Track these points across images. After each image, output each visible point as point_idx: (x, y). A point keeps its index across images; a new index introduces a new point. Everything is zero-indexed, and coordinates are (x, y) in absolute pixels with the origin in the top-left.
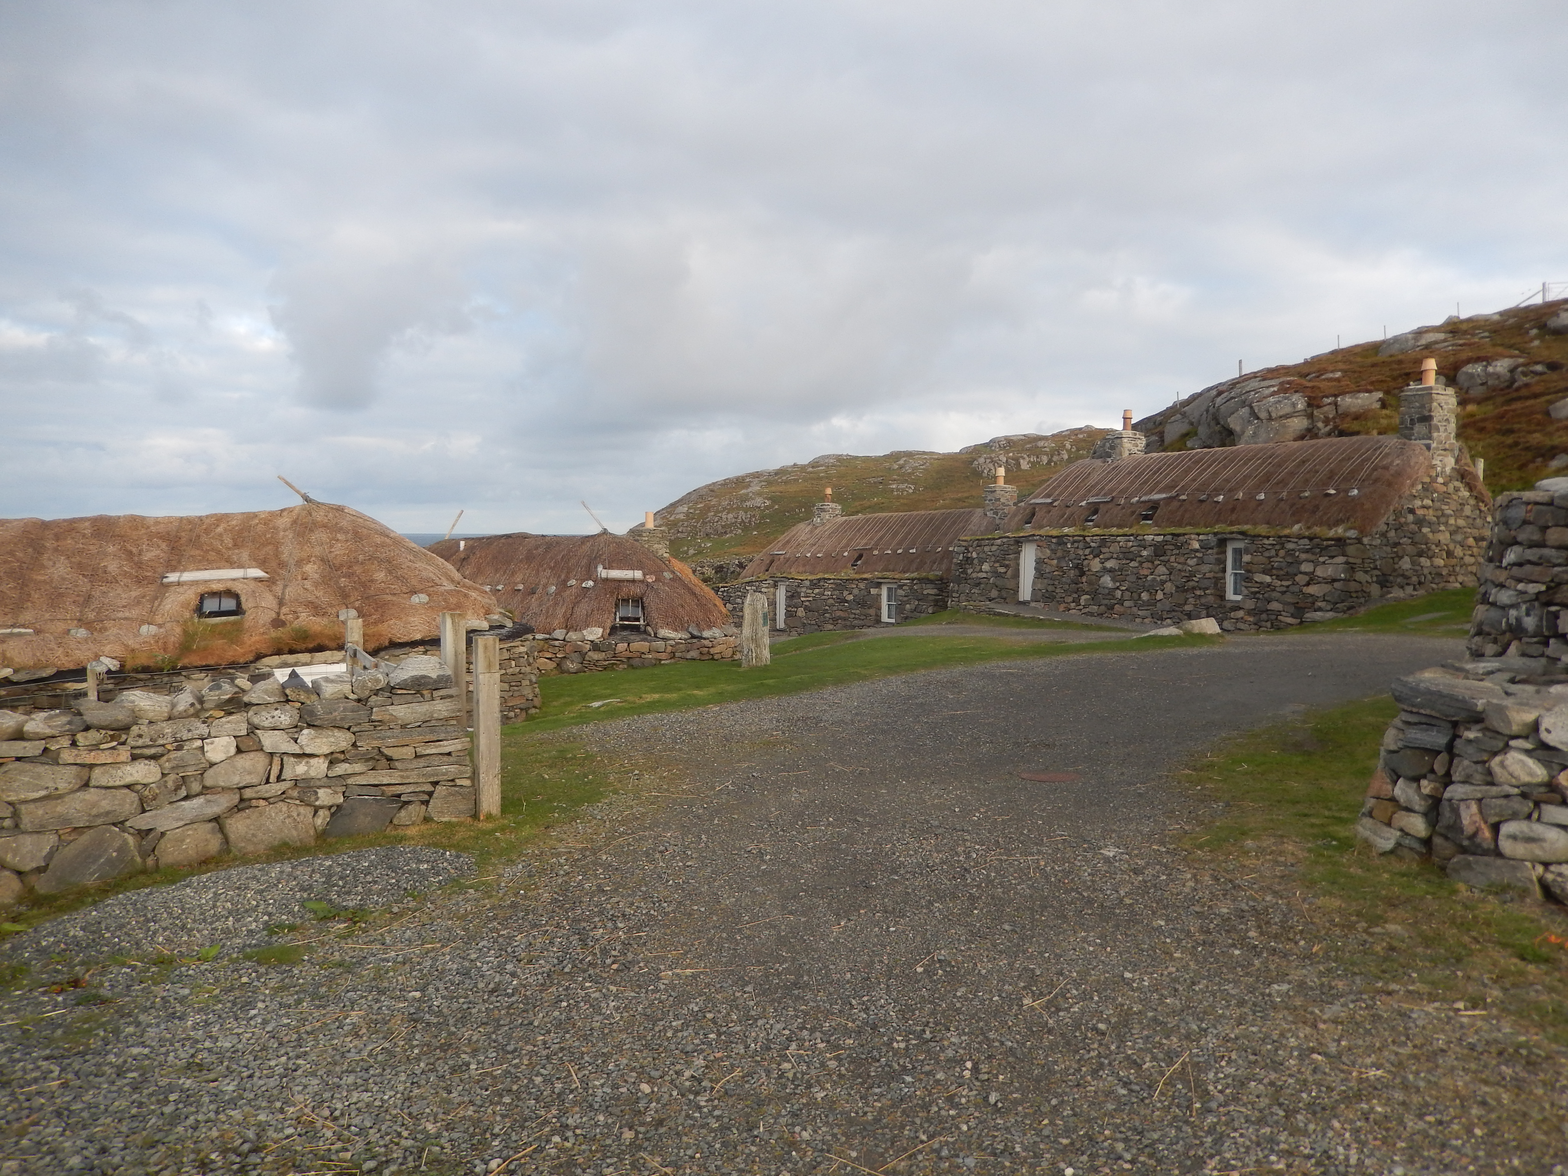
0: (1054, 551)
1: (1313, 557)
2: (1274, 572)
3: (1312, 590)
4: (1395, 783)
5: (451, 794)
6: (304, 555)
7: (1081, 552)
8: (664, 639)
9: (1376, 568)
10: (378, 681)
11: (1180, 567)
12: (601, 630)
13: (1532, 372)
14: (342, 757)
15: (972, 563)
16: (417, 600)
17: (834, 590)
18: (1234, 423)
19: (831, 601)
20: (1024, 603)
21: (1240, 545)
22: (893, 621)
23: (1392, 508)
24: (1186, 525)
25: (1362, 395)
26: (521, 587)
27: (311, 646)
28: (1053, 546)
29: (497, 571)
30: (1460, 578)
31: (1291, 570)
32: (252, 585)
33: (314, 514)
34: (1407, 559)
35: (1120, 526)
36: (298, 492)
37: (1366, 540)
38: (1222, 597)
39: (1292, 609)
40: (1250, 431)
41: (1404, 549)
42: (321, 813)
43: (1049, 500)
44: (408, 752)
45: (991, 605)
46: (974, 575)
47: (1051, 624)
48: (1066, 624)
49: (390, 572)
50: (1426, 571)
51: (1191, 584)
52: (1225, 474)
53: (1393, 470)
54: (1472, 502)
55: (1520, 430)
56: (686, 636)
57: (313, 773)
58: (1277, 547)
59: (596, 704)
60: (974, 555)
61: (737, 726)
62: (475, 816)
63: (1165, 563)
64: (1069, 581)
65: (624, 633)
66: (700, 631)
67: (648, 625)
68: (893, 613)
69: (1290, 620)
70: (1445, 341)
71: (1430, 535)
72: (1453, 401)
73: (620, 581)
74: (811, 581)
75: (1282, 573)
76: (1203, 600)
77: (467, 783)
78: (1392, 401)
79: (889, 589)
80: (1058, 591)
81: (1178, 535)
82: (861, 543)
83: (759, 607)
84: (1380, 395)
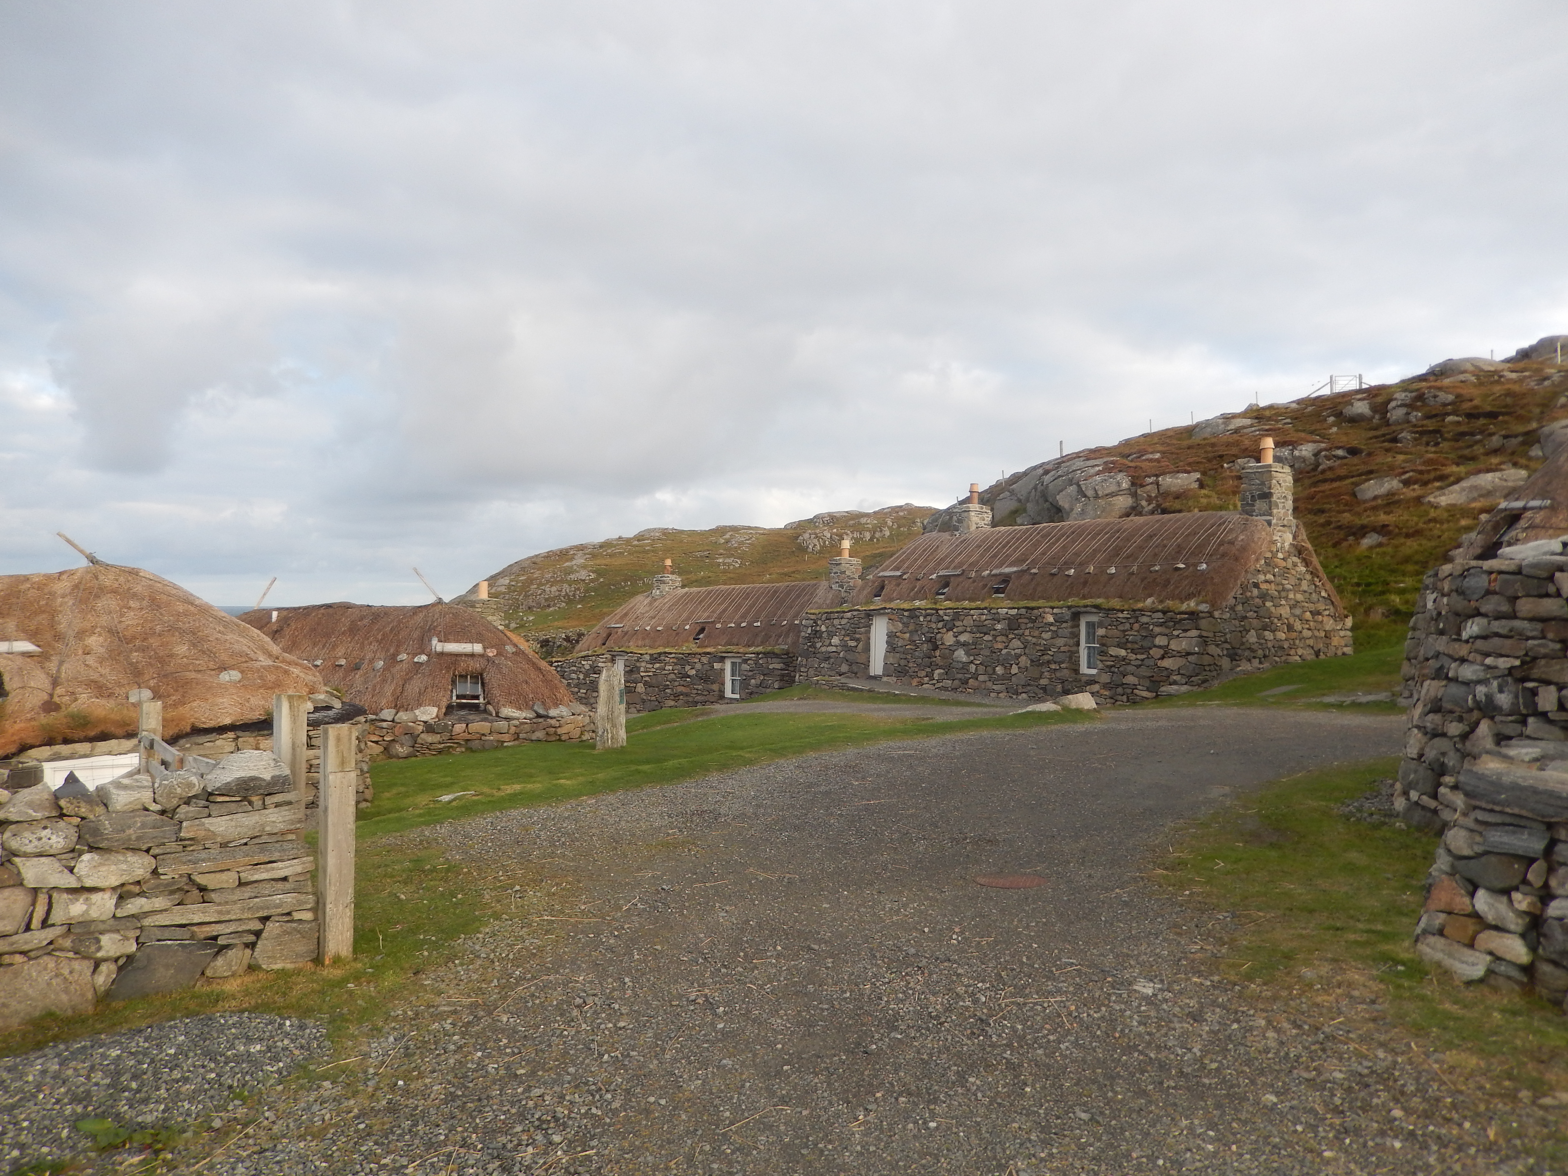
0: (906, 625)
1: (1167, 631)
2: (1129, 645)
3: (1167, 663)
4: (1472, 895)
5: (286, 933)
6: (87, 625)
7: (934, 626)
8: (507, 719)
9: (1226, 642)
10: (190, 785)
11: (1034, 640)
12: (435, 710)
13: (1334, 456)
14: (136, 889)
15: (821, 637)
16: (227, 678)
17: (676, 664)
18: (1063, 501)
19: (673, 676)
20: (875, 678)
21: (1094, 619)
22: (737, 696)
23: (1239, 582)
24: (1039, 598)
25: (1181, 475)
26: (343, 662)
27: (92, 734)
28: (905, 620)
29: (315, 644)
30: (1300, 651)
31: (1146, 644)
32: (20, 661)
33: (101, 577)
34: (1253, 632)
35: (971, 600)
36: (81, 551)
37: (1217, 614)
38: (1076, 671)
39: (1147, 683)
40: (1078, 508)
41: (1250, 623)
42: (104, 967)
43: (898, 573)
44: (230, 879)
45: (843, 680)
46: (823, 649)
47: (909, 700)
48: (923, 700)
49: (194, 645)
50: (1270, 645)
51: (1046, 658)
52: (1076, 547)
53: (1238, 544)
54: (1308, 577)
55: (1330, 510)
56: (531, 715)
57: (94, 914)
58: (1131, 621)
59: (446, 798)
60: (823, 628)
61: (623, 823)
62: (318, 960)
63: (1020, 637)
64: (921, 655)
65: (463, 713)
66: (547, 710)
67: (489, 703)
68: (737, 688)
69: (1145, 694)
70: (1251, 426)
71: (1273, 609)
72: (1290, 479)
73: (456, 656)
74: (651, 655)
75: (1136, 646)
76: (1058, 674)
77: (308, 916)
78: (1208, 481)
79: (733, 664)
80: (911, 665)
81: (1033, 609)
82: (703, 616)
83: (616, 683)
84: (1198, 475)
